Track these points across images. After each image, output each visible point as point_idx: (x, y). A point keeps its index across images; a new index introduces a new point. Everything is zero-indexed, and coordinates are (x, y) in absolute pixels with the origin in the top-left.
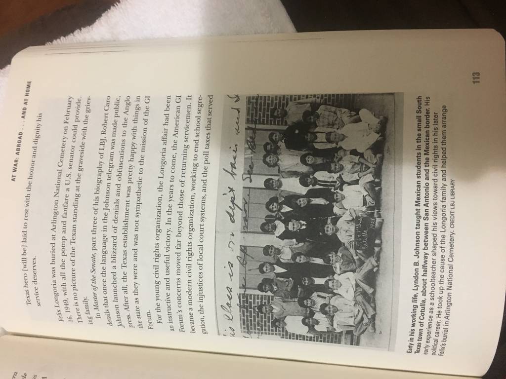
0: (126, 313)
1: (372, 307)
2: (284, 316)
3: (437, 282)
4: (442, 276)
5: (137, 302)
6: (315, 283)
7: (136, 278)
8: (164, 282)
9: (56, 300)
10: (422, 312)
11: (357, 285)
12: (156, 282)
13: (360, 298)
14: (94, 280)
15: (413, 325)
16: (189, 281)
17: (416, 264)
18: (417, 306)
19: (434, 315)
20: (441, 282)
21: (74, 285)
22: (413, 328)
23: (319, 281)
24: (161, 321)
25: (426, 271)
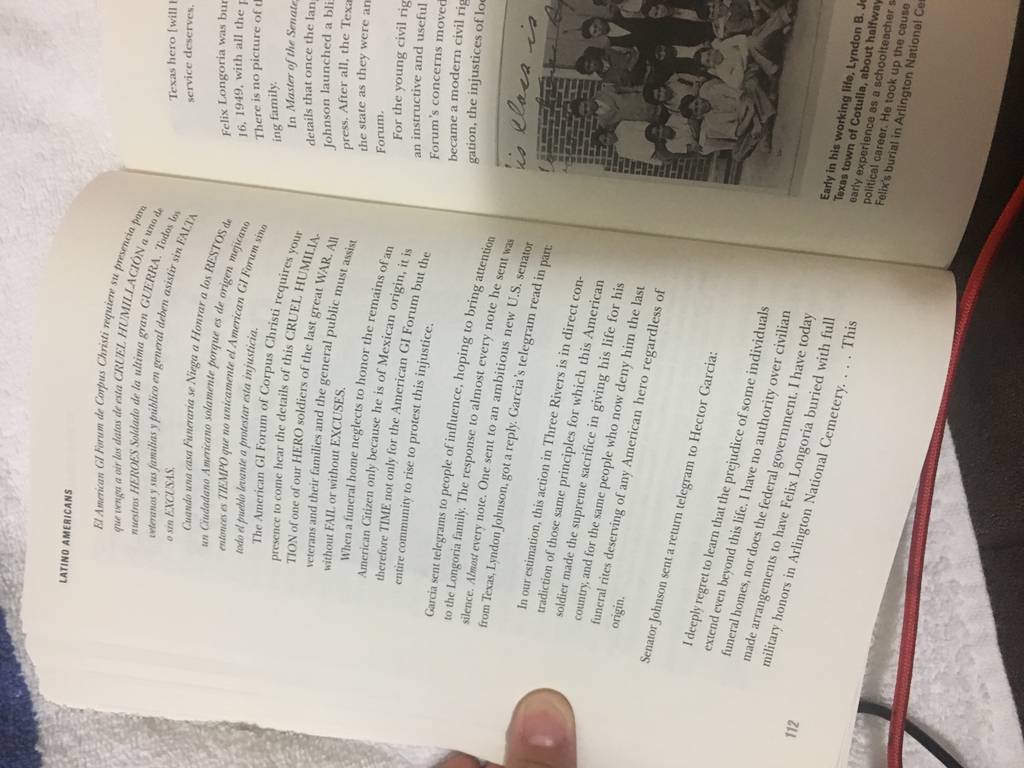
0: (343, 116)
1: (770, 100)
2: (615, 121)
3: (890, 53)
4: (900, 42)
5: (363, 93)
6: (678, 56)
7: (364, 46)
8: (412, 55)
9: (223, 88)
10: (858, 109)
11: (751, 59)
12: (399, 53)
13: (753, 84)
14: (291, 50)
15: (839, 137)
16: (457, 54)
17: (859, 20)
18: (849, 99)
19: (878, 115)
20: (898, 52)
21: (256, 59)
22: (837, 143)
23: (685, 52)
24: (400, 135)
25: (873, 32)
